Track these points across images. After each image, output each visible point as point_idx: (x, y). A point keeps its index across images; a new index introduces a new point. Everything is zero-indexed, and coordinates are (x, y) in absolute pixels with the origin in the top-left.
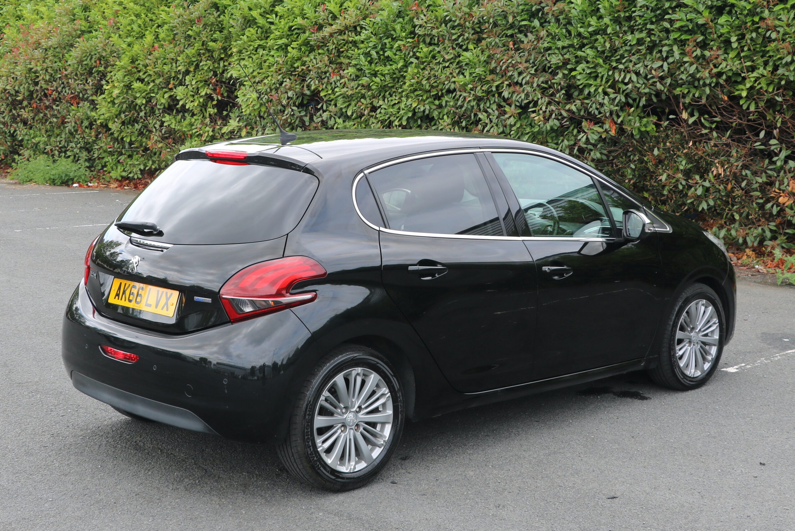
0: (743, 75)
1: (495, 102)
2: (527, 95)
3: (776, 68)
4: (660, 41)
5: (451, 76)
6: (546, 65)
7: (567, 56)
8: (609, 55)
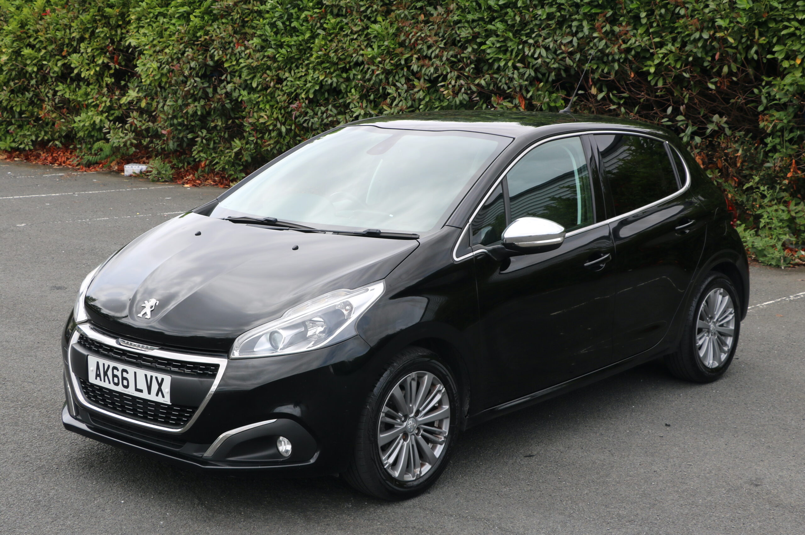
0: (651, 51)
1: (403, 75)
2: (436, 69)
3: (684, 44)
4: (570, 16)
5: (359, 49)
6: (455, 38)
7: (476, 30)
8: (519, 28)
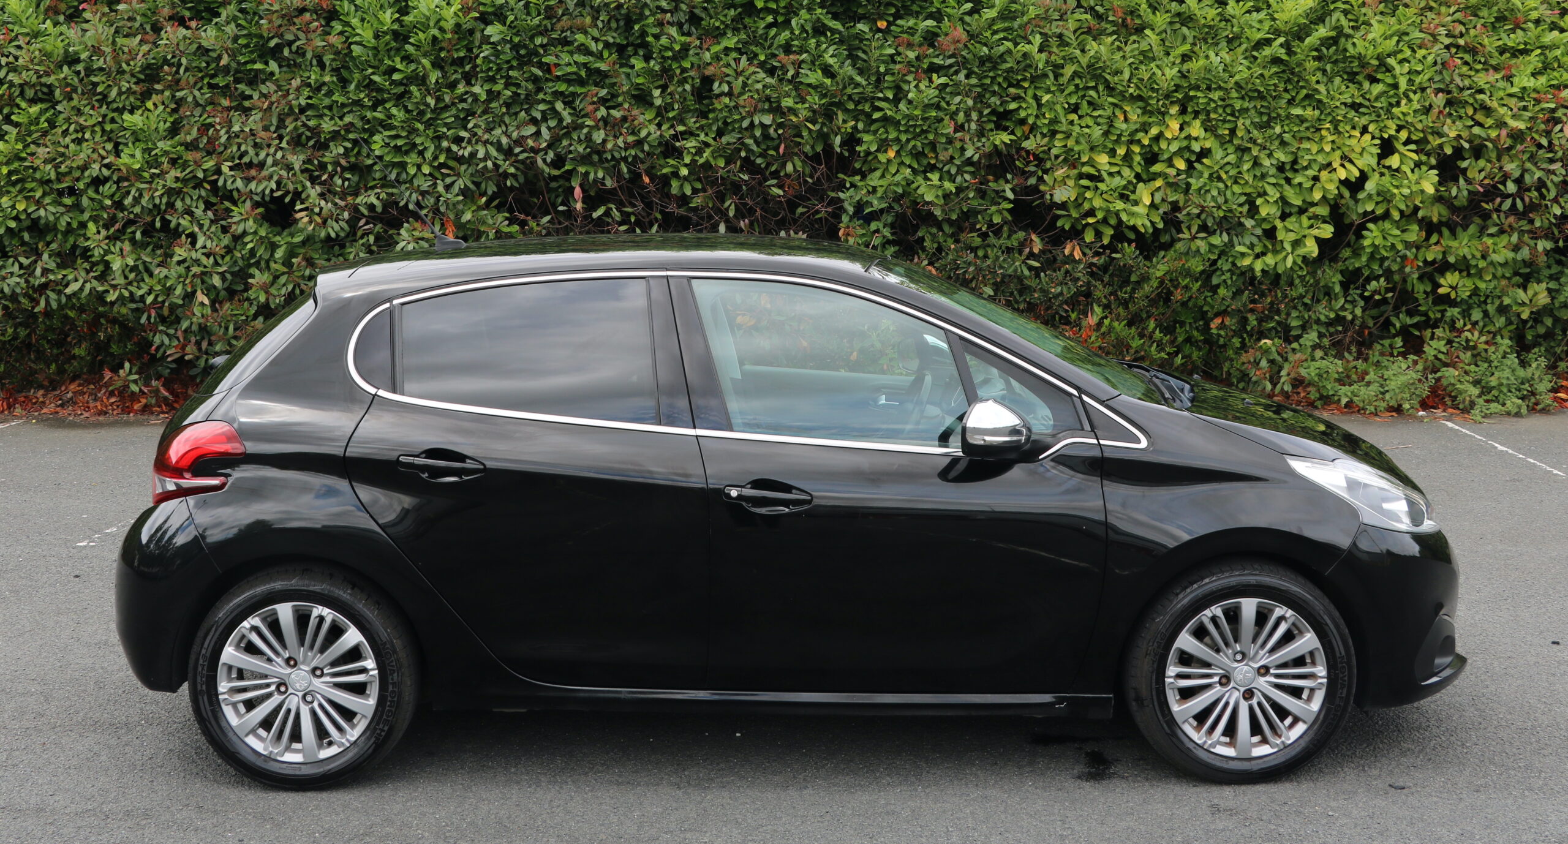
0: (676, 144)
1: (200, 197)
2: (280, 184)
5: (95, 155)
6: (303, 133)
7: (348, 119)
